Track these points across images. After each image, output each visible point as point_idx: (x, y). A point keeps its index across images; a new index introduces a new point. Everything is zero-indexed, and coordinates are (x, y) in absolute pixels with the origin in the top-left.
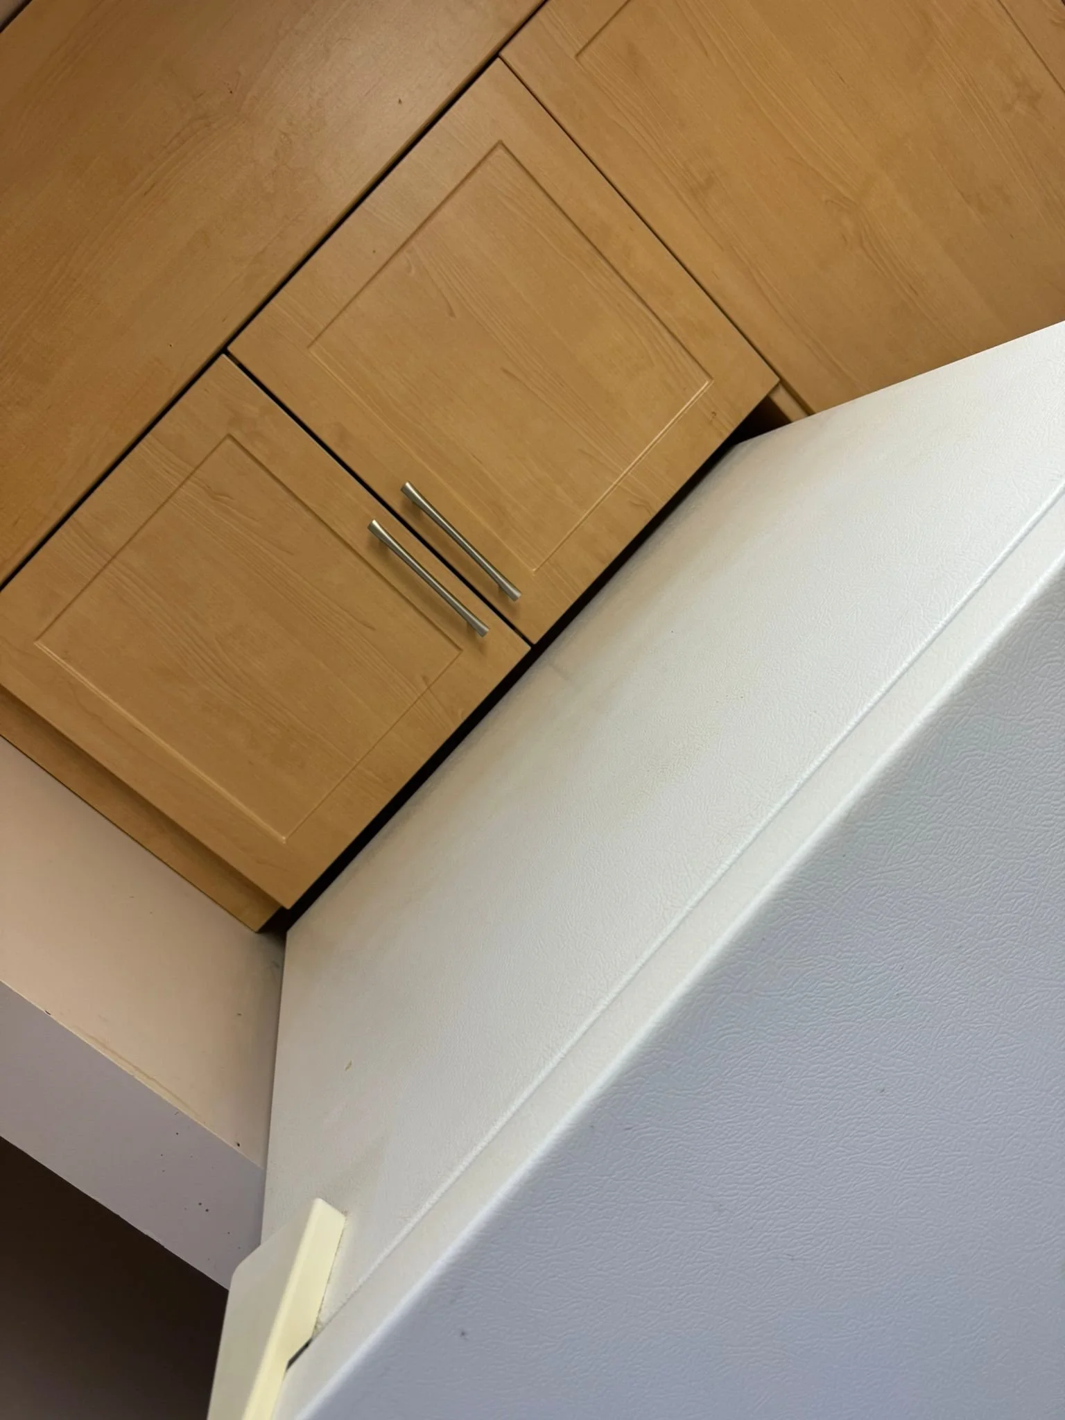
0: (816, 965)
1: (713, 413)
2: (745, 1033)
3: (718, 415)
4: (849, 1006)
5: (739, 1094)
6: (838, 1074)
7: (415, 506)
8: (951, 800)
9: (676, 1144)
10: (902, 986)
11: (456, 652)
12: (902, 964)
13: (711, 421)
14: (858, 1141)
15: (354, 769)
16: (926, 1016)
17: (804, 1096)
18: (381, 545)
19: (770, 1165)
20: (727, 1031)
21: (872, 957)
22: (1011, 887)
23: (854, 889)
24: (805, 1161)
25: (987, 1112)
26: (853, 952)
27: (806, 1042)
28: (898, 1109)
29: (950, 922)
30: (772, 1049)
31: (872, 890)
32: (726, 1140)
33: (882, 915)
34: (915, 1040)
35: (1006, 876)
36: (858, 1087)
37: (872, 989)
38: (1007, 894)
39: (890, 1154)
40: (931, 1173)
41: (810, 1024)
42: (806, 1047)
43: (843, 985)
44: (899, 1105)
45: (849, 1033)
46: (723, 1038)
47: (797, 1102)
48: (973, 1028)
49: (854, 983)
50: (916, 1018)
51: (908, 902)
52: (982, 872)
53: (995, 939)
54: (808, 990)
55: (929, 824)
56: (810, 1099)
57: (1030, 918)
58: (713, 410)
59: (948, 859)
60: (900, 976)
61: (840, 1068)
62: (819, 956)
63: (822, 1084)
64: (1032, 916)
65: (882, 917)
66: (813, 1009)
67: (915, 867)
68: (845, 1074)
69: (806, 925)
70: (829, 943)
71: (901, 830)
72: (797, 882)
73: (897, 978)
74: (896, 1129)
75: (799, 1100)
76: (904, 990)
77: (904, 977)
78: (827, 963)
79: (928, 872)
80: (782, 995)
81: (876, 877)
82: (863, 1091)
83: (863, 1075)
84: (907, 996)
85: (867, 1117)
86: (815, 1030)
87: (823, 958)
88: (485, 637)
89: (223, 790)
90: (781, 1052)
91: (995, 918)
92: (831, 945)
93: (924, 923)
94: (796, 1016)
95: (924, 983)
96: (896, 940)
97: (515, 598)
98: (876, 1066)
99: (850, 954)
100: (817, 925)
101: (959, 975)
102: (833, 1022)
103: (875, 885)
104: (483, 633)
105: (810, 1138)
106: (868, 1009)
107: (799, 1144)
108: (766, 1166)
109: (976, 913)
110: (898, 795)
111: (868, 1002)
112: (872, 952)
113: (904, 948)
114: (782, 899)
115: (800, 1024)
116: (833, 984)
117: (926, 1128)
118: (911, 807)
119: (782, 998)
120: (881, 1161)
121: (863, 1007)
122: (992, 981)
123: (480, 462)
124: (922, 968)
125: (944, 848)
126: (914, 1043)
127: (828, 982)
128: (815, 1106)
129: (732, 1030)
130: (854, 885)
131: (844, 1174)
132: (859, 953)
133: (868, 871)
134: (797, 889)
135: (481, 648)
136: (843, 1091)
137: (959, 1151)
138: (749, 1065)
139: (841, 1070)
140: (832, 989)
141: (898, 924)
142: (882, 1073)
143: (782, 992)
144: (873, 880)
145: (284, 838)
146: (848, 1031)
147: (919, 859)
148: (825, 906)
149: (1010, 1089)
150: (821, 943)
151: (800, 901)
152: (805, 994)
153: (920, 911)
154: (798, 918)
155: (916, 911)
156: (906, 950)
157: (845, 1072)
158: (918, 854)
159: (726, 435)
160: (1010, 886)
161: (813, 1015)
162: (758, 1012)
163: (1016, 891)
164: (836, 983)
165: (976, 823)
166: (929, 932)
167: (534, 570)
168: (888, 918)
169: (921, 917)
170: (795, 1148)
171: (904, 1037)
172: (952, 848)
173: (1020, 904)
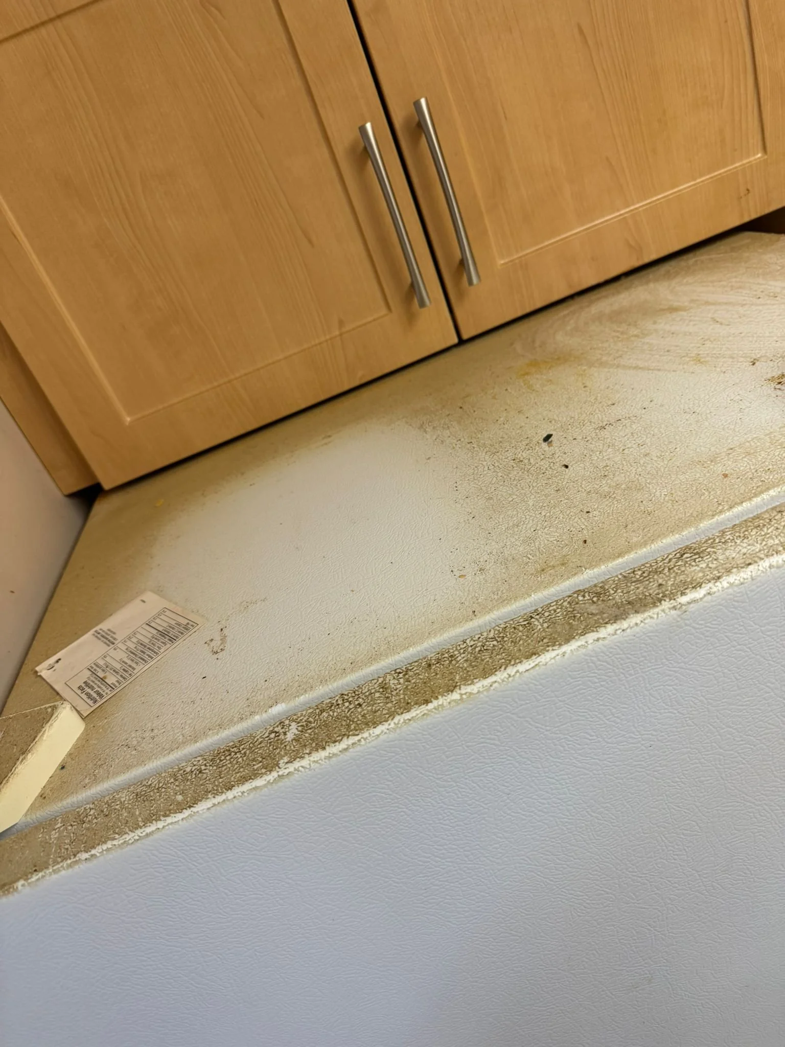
0: (587, 718)
1: (748, 190)
2: (501, 748)
3: (750, 194)
4: (594, 759)
5: (471, 792)
6: (555, 805)
7: (419, 127)
8: (768, 633)
9: (400, 810)
10: (643, 759)
11: (384, 311)
12: (652, 743)
13: (741, 197)
14: (542, 857)
15: (229, 382)
16: (646, 788)
17: (520, 811)
18: (363, 154)
19: (465, 851)
20: (488, 741)
21: (634, 730)
22: (767, 719)
23: (652, 671)
24: (493, 857)
25: (647, 870)
26: (621, 720)
27: (545, 773)
28: (585, 846)
29: (707, 727)
30: (516, 768)
31: (667, 678)
32: (441, 821)
33: (660, 701)
34: (627, 802)
35: (770, 709)
36: (566, 820)
37: (619, 753)
38: (761, 723)
39: (559, 874)
40: (581, 898)
41: (555, 760)
42: (543, 776)
43: (599, 742)
44: (587, 843)
45: (581, 778)
46: (482, 745)
47: (513, 814)
48: (674, 809)
49: (608, 743)
50: (637, 786)
51: (686, 699)
52: (754, 698)
53: (732, 752)
54: (570, 734)
55: (740, 645)
56: (523, 815)
57: (765, 747)
58: (749, 188)
59: (736, 678)
60: (645, 752)
61: (560, 801)
62: (594, 713)
63: (540, 808)
64: (768, 746)
65: (660, 702)
66: (565, 750)
67: (709, 674)
68: (560, 807)
69: (598, 684)
70: (607, 706)
71: (717, 641)
72: (611, 648)
73: (642, 752)
74: (575, 859)
75: (515, 813)
76: (643, 763)
77: (648, 753)
78: (598, 720)
79: (715, 682)
80: (547, 731)
81: (675, 669)
82: (566, 824)
83: (574, 812)
84: (640, 768)
85: (559, 843)
86: (557, 766)
87: (596, 715)
88: (423, 310)
89: (82, 342)
90: (521, 773)
91: (741, 737)
92: (608, 707)
93: (688, 719)
94: (549, 750)
95: (660, 764)
96: (659, 723)
97: (470, 282)
98: (588, 810)
99: (619, 721)
100: (607, 689)
101: (688, 768)
102: (575, 766)
103: (670, 676)
104: (422, 304)
105: (507, 842)
106: (607, 767)
107: (496, 844)
108: (462, 850)
109: (730, 727)
110: (732, 612)
111: (609, 762)
112: (636, 725)
113: (662, 732)
114: (591, 656)
115: (548, 757)
116: (590, 738)
117: (597, 866)
118: (736, 626)
119: (546, 733)
120: (549, 876)
121: (604, 764)
122: (709, 782)
123: (506, 118)
124: (666, 752)
125: (739, 669)
126: (626, 804)
127: (588, 734)
128: (524, 822)
129: (492, 742)
130: (653, 669)
131: (517, 876)
132: (626, 722)
133: (672, 662)
134: (608, 653)
135: (411, 318)
136: (552, 819)
137: (610, 889)
138: (491, 773)
139: (559, 803)
140: (589, 741)
141: (669, 712)
142: (589, 816)
143: (548, 728)
144: (670, 671)
145: (128, 419)
146: (582, 776)
147: (715, 669)
148: (622, 676)
149: (673, 861)
150: (601, 703)
151: (605, 664)
152: (566, 736)
153: (691, 709)
154: (595, 676)
155: (687, 708)
156: (663, 734)
157: (561, 805)
158: (717, 665)
159: (746, 219)
160: (767, 717)
161: (562, 755)
162: (521, 736)
163: (769, 724)
164: (595, 737)
165: (774, 659)
166: (687, 728)
167: (502, 262)
168: (664, 705)
169: (688, 714)
170: (491, 845)
171: (621, 797)
172: (744, 670)
173: (765, 734)
